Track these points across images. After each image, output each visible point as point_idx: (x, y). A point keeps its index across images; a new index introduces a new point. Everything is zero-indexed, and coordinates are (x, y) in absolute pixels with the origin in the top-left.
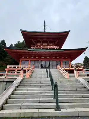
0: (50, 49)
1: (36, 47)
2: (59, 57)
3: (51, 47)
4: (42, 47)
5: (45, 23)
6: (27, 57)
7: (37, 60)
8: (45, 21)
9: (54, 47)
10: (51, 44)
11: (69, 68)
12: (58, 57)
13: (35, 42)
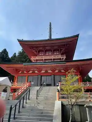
2: (64, 70)
3: (56, 57)
5: (50, 25)
7: (36, 75)
8: (50, 23)
9: (60, 57)
10: (56, 53)
12: (62, 70)
13: (36, 51)
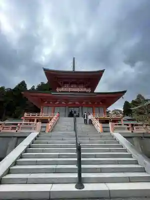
0: (80, 92)
1: (62, 89)
2: (91, 102)
3: (82, 90)
4: (70, 90)
6: (51, 103)
7: (63, 106)
8: (74, 59)
9: (85, 90)
10: (81, 86)
11: (104, 116)
12: (89, 102)
13: (62, 83)
